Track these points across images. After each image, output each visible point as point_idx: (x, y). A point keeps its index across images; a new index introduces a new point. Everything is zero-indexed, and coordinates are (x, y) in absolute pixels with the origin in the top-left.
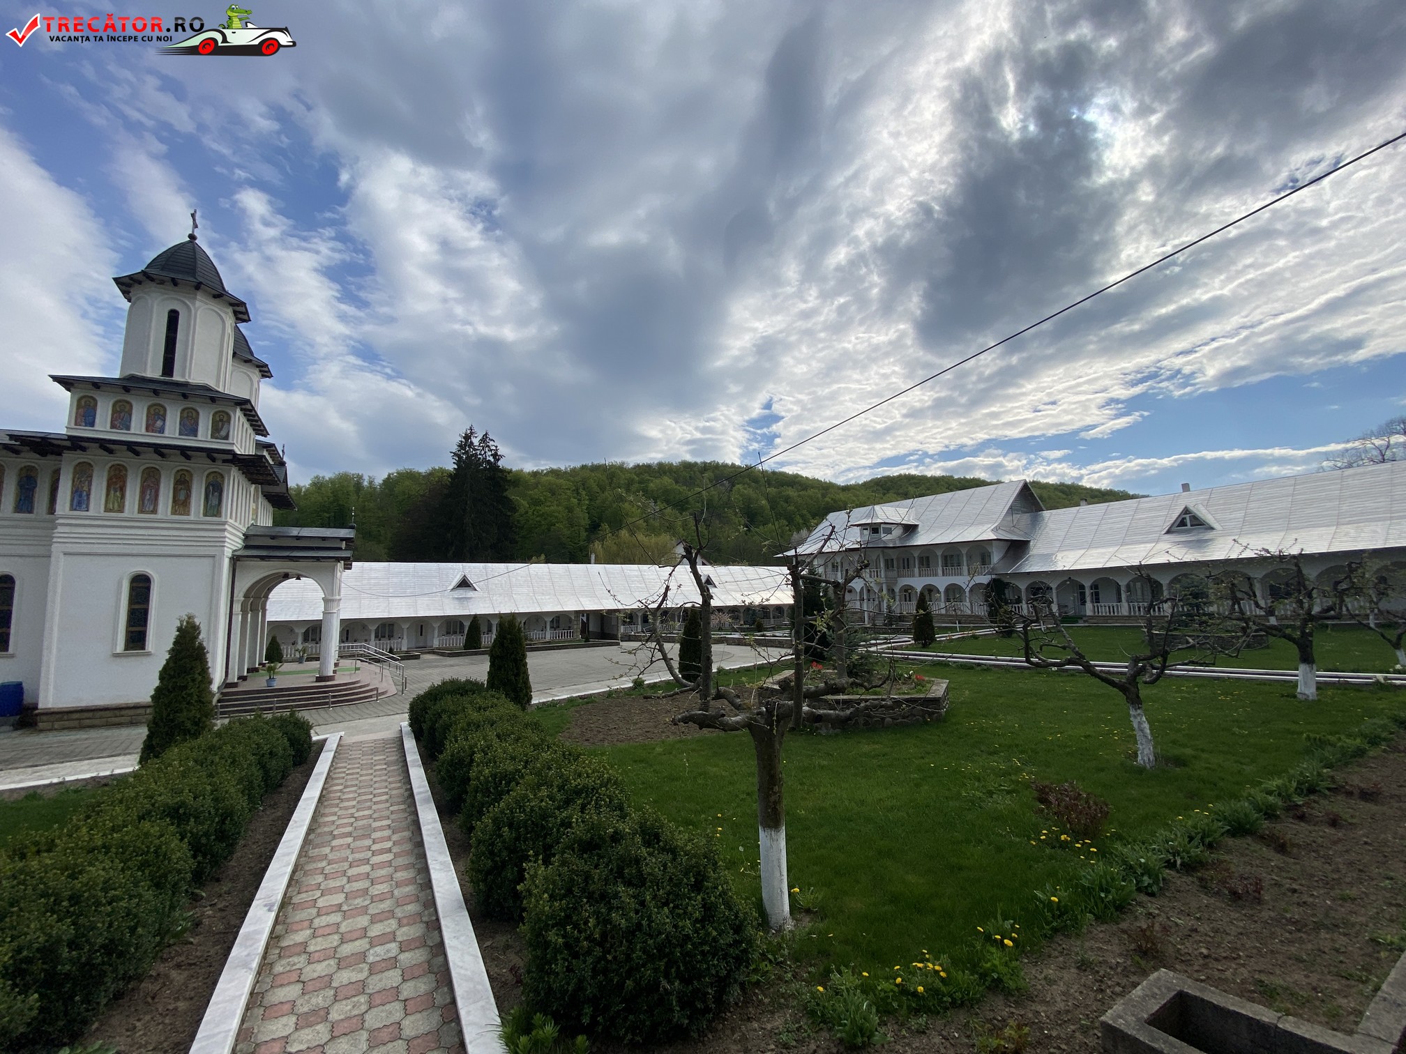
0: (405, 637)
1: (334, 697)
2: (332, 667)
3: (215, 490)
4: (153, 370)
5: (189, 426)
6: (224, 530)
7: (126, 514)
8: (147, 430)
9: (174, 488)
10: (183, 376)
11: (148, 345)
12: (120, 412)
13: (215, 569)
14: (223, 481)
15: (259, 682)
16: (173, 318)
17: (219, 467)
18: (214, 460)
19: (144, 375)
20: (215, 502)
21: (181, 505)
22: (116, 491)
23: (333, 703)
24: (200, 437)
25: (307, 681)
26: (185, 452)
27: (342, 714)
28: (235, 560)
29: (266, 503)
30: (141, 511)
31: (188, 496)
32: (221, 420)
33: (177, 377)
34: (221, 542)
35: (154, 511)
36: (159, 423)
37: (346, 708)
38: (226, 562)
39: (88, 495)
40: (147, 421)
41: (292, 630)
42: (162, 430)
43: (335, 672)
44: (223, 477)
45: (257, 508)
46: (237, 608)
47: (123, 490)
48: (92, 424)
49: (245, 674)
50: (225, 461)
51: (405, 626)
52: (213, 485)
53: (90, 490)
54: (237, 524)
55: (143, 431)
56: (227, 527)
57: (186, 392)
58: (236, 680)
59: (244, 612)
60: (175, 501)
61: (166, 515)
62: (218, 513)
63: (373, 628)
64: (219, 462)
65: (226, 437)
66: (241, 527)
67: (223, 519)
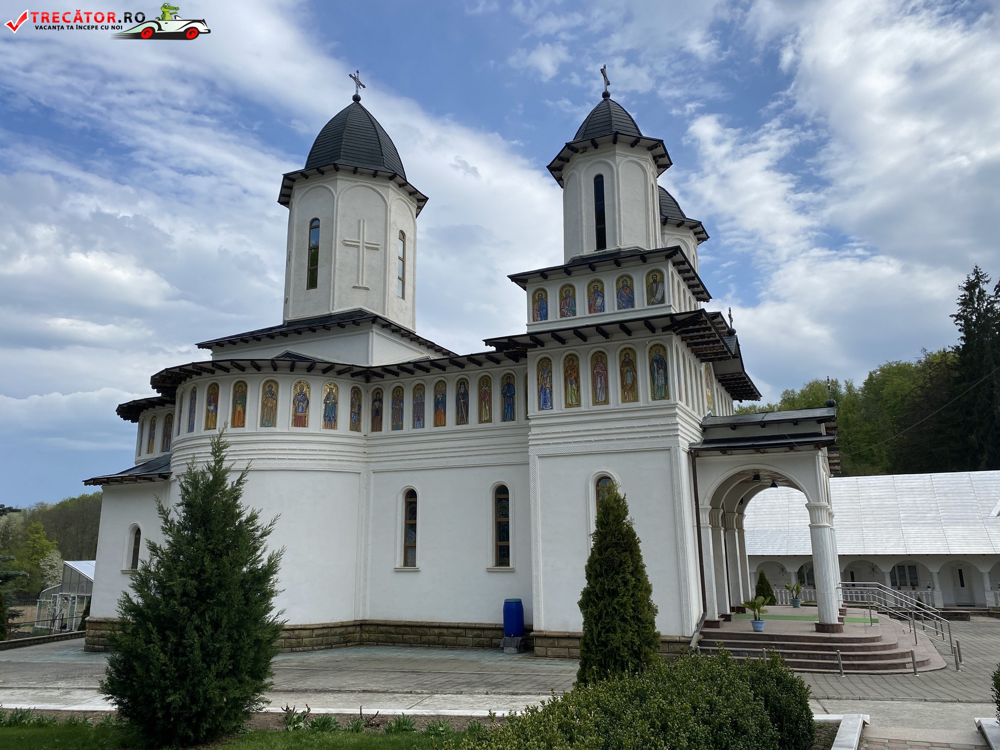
0: (937, 586)
1: (845, 657)
2: (837, 614)
3: (659, 364)
4: (589, 248)
5: (626, 299)
6: (675, 415)
7: (583, 408)
8: (590, 312)
9: (621, 370)
10: (615, 244)
11: (581, 221)
12: (566, 298)
13: (673, 463)
14: (666, 354)
15: (742, 625)
16: (599, 181)
17: (660, 338)
18: (653, 329)
19: (581, 254)
20: (661, 382)
21: (630, 390)
22: (572, 384)
23: (846, 667)
24: (637, 307)
25: (806, 629)
26: (624, 326)
27: (861, 686)
28: (694, 454)
29: (722, 390)
30: (595, 403)
31: (635, 379)
32: (655, 281)
33: (610, 247)
34: (672, 431)
35: (606, 402)
36: (599, 301)
37: (866, 678)
38: (684, 458)
39: (551, 392)
40: (589, 301)
41: (783, 569)
42: (602, 308)
43: (840, 619)
44: (665, 350)
45: (713, 395)
46: (705, 518)
47: (577, 380)
48: (546, 317)
49: (728, 612)
50: (665, 329)
51: (934, 569)
52: (657, 361)
53: (551, 387)
54: (689, 409)
55: (587, 314)
56: (677, 410)
57: (618, 259)
58: (717, 619)
59: (715, 528)
60: (623, 387)
61: (618, 404)
62: (666, 396)
63: (886, 569)
64: (659, 332)
65: (662, 301)
66: (695, 414)
67: (672, 402)
